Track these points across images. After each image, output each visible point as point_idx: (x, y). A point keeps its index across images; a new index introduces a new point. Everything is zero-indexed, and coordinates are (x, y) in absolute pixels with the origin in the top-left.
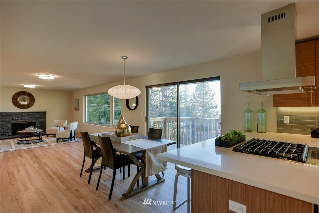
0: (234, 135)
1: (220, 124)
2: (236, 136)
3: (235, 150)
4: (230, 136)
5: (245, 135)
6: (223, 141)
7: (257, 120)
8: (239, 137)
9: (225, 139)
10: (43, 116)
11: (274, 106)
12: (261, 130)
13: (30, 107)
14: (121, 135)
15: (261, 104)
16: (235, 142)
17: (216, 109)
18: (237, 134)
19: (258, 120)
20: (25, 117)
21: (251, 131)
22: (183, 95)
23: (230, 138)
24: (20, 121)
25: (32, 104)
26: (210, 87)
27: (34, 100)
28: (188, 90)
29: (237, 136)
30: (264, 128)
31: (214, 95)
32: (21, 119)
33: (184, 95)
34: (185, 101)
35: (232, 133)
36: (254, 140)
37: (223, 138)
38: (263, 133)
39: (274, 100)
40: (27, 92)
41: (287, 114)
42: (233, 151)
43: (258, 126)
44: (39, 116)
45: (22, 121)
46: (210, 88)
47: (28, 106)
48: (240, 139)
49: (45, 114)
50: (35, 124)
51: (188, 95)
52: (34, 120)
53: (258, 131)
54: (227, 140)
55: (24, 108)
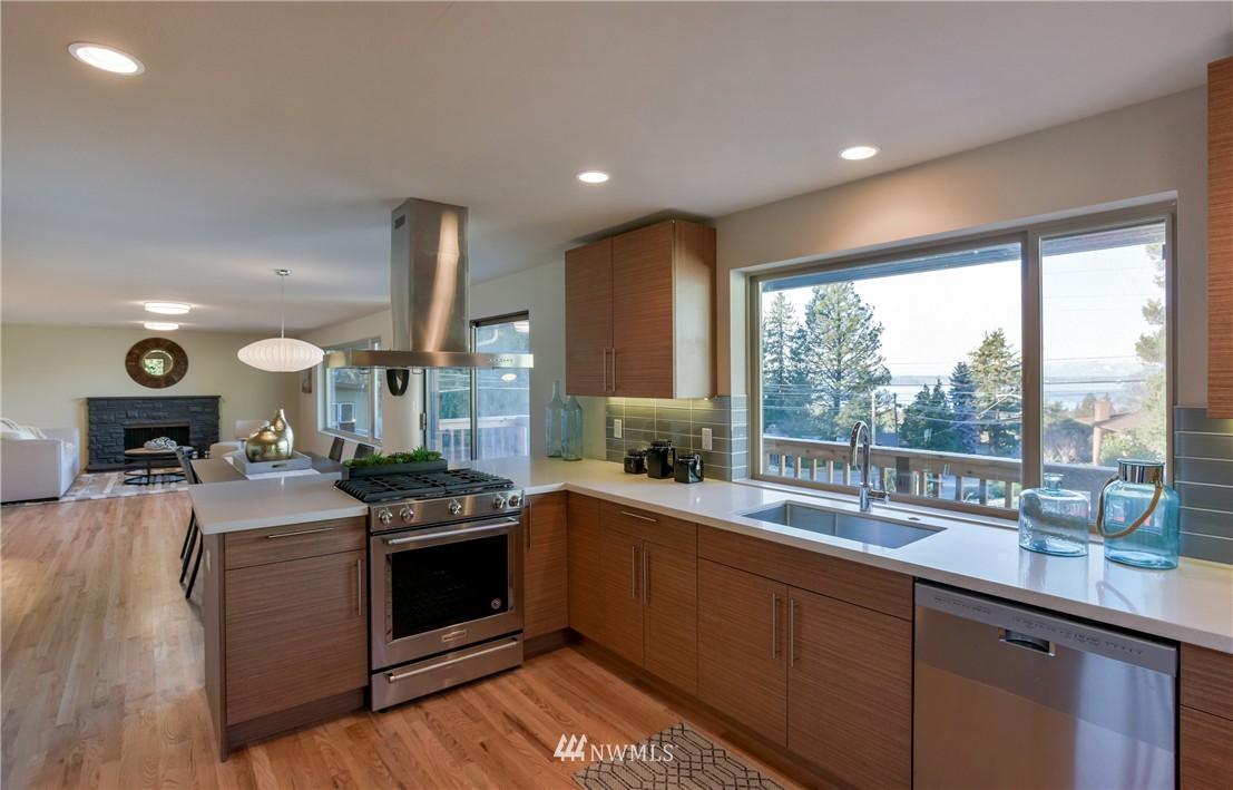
10: (210, 410)
13: (174, 382)
14: (258, 457)
17: (888, 388)
20: (159, 410)
22: (770, 335)
24: (146, 421)
25: (182, 375)
26: (861, 305)
27: (186, 363)
28: (789, 317)
31: (876, 335)
32: (149, 417)
33: (774, 334)
34: (775, 356)
39: (566, 379)
40: (166, 340)
41: (619, 413)
44: (198, 409)
45: (153, 421)
46: (863, 309)
47: (168, 380)
49: (218, 403)
50: (189, 433)
51: (788, 333)
52: (186, 420)
55: (158, 386)
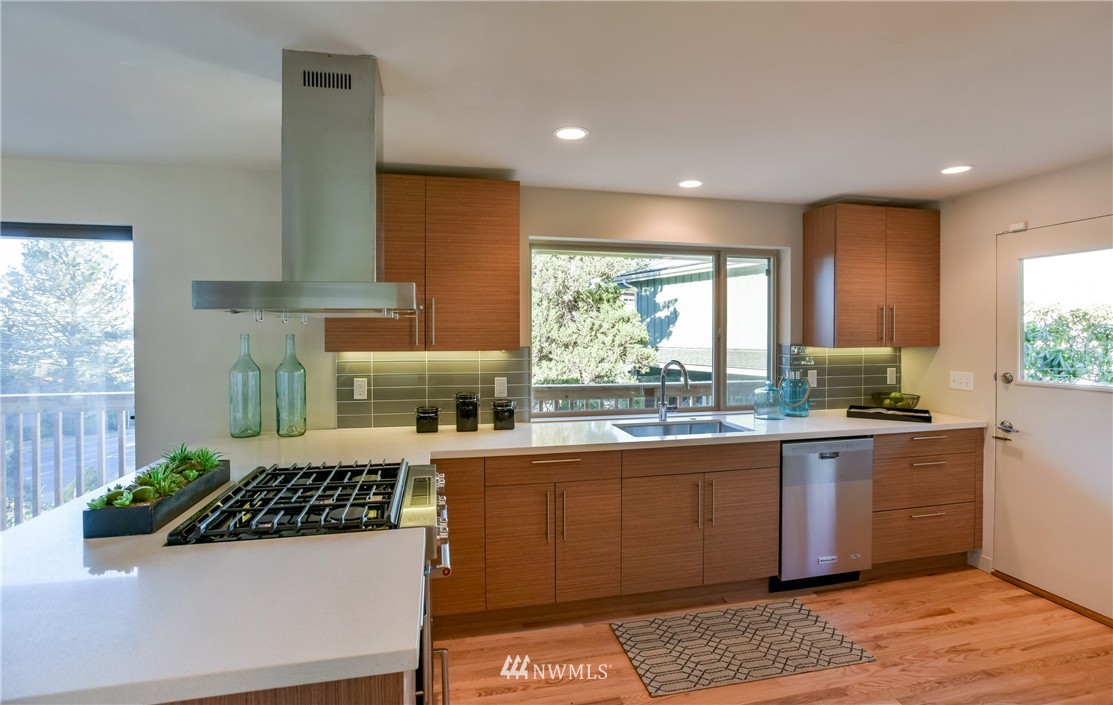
0: (181, 472)
1: (132, 418)
2: (186, 478)
3: (178, 539)
4: (159, 483)
5: (228, 461)
6: (124, 508)
7: (277, 395)
8: (200, 475)
9: (135, 500)
11: (328, 349)
12: (291, 427)
15: (290, 342)
16: (183, 499)
18: (193, 467)
19: (281, 396)
21: (258, 434)
23: (157, 491)
29: (193, 474)
30: (297, 418)
35: (172, 466)
36: (261, 473)
37: (126, 499)
38: (295, 436)
39: (326, 331)
41: (362, 371)
42: (170, 543)
43: (278, 415)
48: (208, 481)
53: (281, 433)
54: (144, 501)
